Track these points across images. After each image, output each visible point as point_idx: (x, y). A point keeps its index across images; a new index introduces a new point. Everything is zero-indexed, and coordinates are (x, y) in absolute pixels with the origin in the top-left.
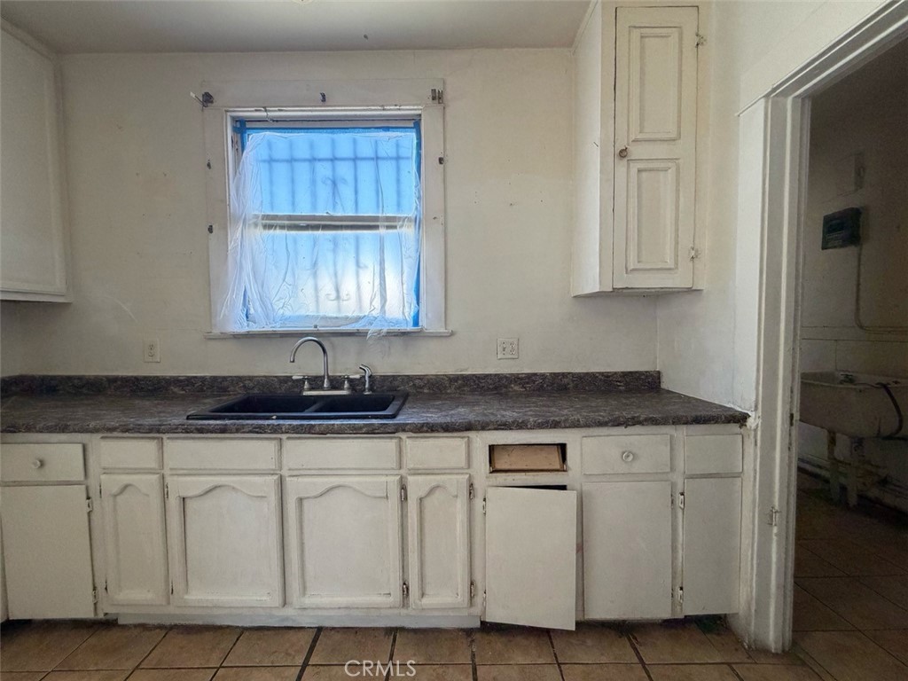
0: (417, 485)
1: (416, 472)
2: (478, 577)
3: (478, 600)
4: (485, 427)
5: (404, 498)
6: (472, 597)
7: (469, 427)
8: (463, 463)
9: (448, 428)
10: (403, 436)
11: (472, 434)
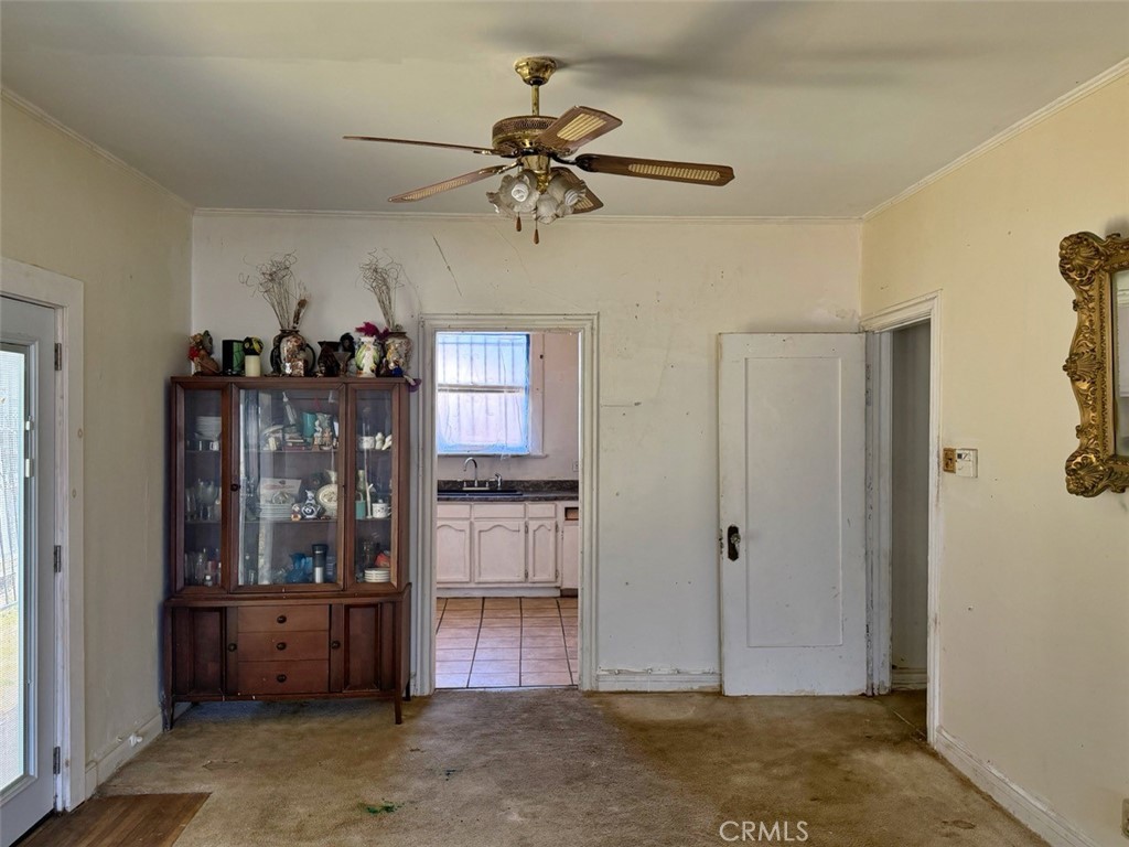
0: (533, 525)
1: (532, 518)
2: (559, 569)
3: (559, 579)
4: (563, 499)
5: (527, 532)
6: (557, 577)
7: (556, 499)
8: (553, 515)
9: (547, 499)
10: (527, 503)
11: (557, 502)
